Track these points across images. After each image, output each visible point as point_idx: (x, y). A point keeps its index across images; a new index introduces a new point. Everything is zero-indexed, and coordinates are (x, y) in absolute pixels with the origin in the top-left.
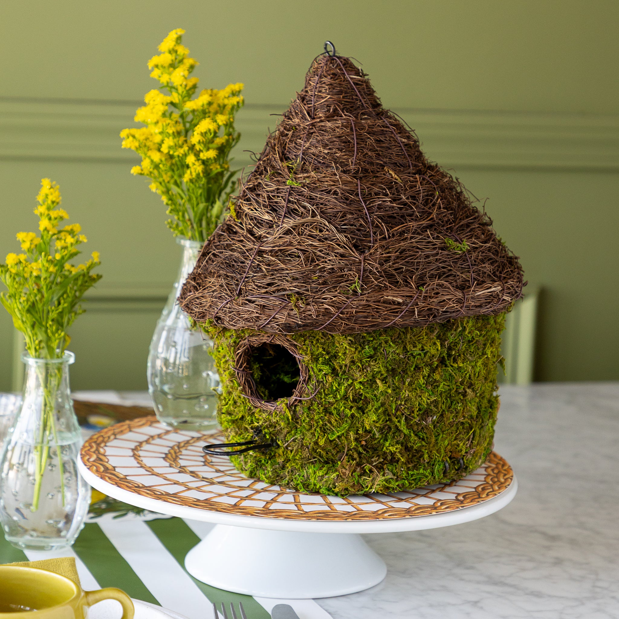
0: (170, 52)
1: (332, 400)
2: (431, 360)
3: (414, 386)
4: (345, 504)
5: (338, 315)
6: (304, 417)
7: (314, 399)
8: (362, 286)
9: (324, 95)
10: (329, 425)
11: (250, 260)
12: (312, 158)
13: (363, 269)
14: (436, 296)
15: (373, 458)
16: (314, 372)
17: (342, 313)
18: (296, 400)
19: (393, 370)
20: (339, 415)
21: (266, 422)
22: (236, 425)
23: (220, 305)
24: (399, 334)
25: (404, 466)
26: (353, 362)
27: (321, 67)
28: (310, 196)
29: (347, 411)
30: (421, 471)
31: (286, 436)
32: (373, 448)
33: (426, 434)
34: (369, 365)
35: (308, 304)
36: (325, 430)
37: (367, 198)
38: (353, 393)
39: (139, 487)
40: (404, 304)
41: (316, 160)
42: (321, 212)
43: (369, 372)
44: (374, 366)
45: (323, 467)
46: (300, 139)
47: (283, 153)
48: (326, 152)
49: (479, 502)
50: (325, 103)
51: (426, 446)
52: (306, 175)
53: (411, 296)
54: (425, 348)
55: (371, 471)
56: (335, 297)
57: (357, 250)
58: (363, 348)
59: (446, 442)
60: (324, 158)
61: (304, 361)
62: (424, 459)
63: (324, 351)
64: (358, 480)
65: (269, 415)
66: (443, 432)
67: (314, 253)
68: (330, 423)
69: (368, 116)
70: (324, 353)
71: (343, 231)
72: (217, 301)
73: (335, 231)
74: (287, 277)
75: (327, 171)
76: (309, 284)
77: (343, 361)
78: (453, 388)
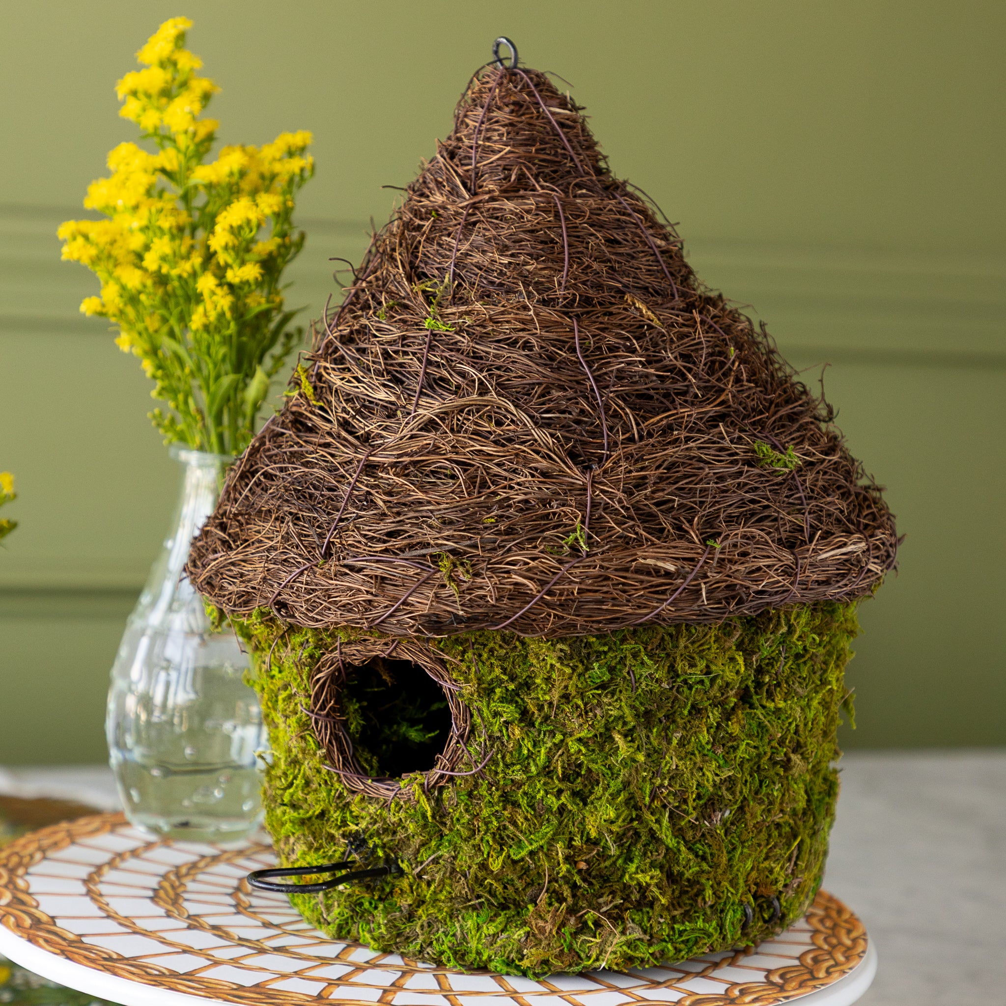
0: (162, 65)
1: (519, 776)
2: (723, 694)
3: (690, 748)
4: (547, 994)
5: (542, 598)
6: (459, 813)
7: (481, 774)
8: (590, 537)
9: (497, 146)
10: (511, 828)
11: (349, 483)
12: (476, 275)
13: (592, 502)
14: (744, 559)
15: (601, 896)
16: (483, 719)
17: (550, 593)
18: (442, 777)
19: (647, 713)
20: (532, 807)
21: (375, 822)
22: (309, 828)
23: (285, 578)
24: (663, 639)
25: (665, 913)
26: (566, 697)
27: (490, 89)
28: (474, 352)
29: (552, 800)
30: (700, 924)
31: (418, 851)
32: (602, 877)
33: (710, 846)
34: (599, 704)
35: (477, 575)
36: (502, 839)
37: (594, 355)
38: (563, 761)
39: (110, 959)
40: (678, 574)
41: (485, 278)
42: (499, 384)
43: (599, 718)
44: (610, 704)
45: (497, 915)
46: (449, 235)
47: (413, 266)
48: (505, 261)
49: (815, 987)
50: (500, 162)
51: (709, 872)
52: (463, 308)
53: (692, 560)
54: (713, 668)
55: (597, 924)
56: (533, 559)
57: (575, 464)
58: (587, 669)
59: (749, 865)
60: (501, 273)
61: (461, 696)
62: (704, 899)
63: (505, 674)
64: (571, 944)
65: (382, 807)
66: (743, 843)
67: (486, 468)
68: (515, 824)
69: (588, 190)
70: (505, 678)
71: (546, 424)
72: (279, 569)
73: (530, 423)
74: (430, 517)
75: (508, 300)
76: (479, 534)
77: (545, 694)
78: (765, 753)
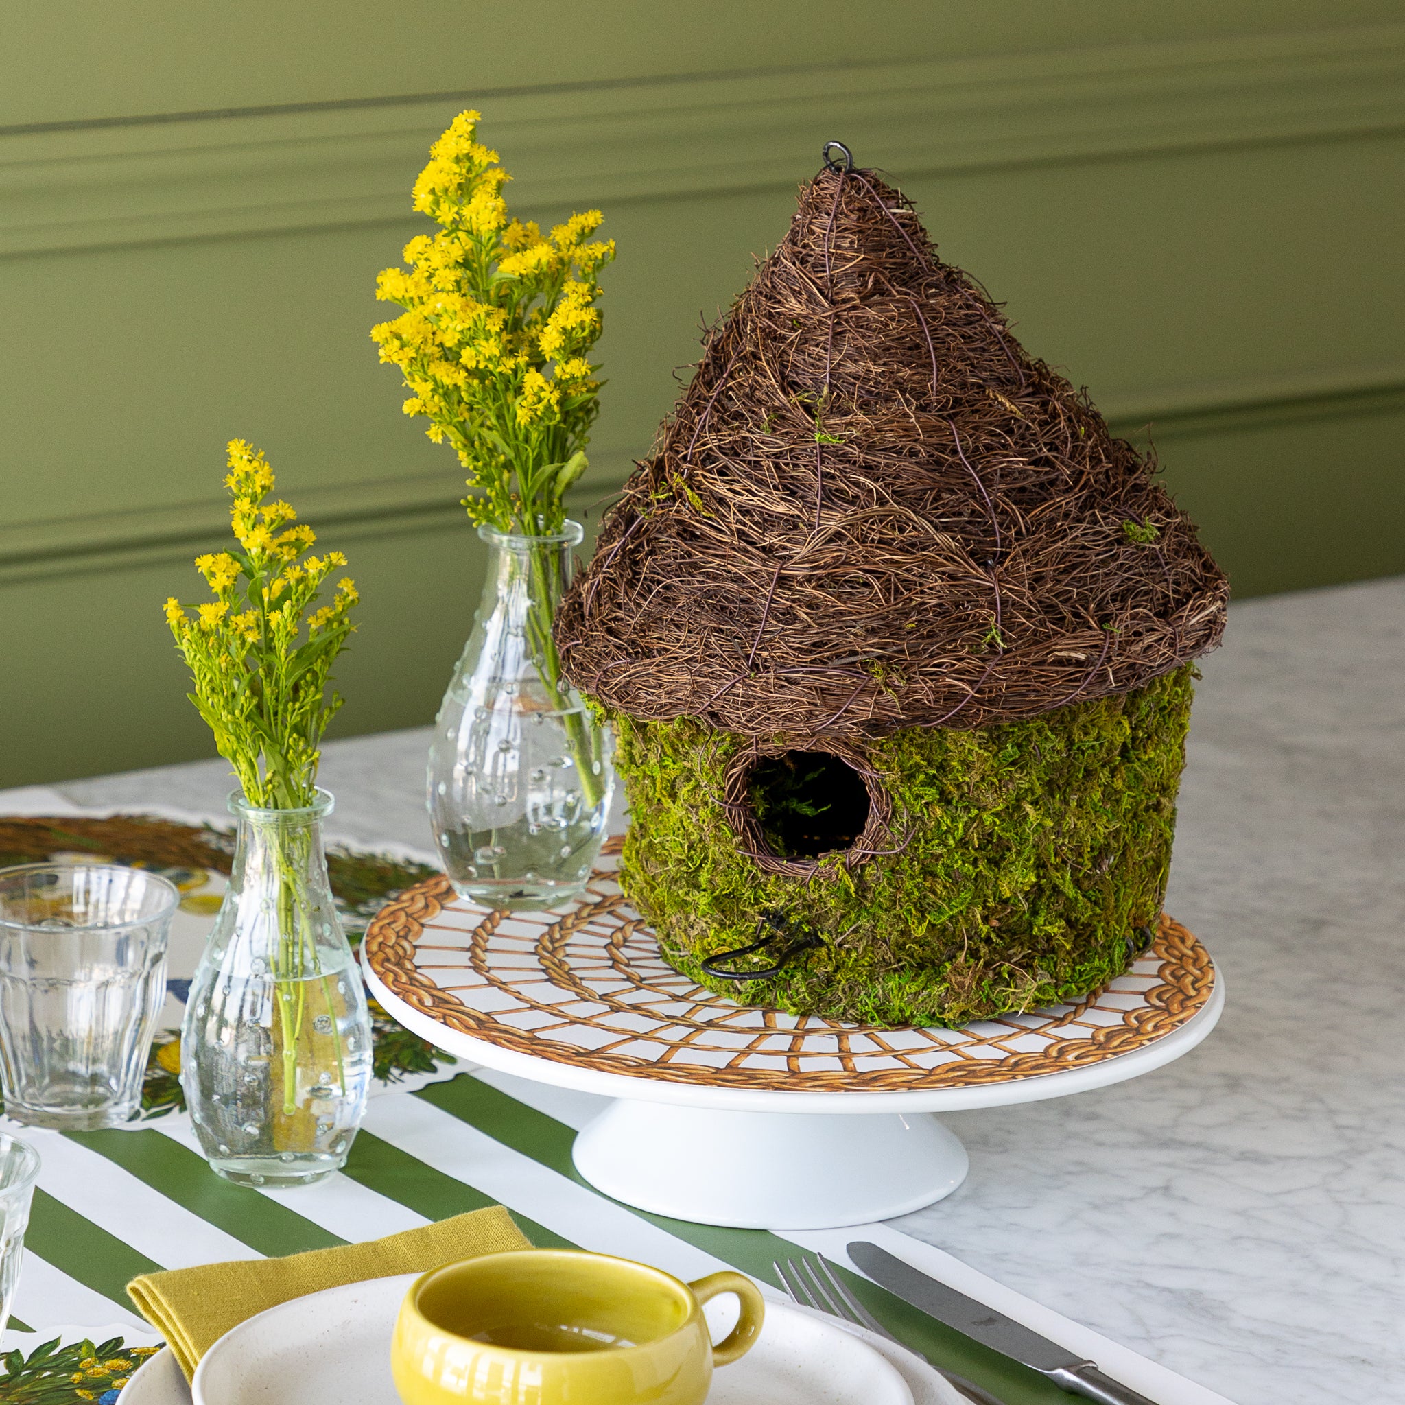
0: (457, 160)
1: (940, 850)
2: (1108, 754)
3: (1085, 807)
4: (976, 1044)
5: (973, 696)
6: (882, 889)
7: (904, 852)
8: (1003, 633)
9: (849, 254)
10: (932, 897)
11: (765, 596)
12: (854, 385)
13: (1001, 601)
14: (1138, 638)
15: (1011, 948)
16: (904, 802)
17: (980, 691)
18: (864, 856)
19: (1050, 782)
20: (950, 875)
21: (791, 899)
23: (717, 690)
25: (1068, 957)
26: (983, 777)
27: (831, 196)
28: (865, 462)
29: (969, 868)
30: (1097, 963)
31: (839, 922)
32: (1011, 931)
33: (1100, 891)
34: (1011, 779)
35: (910, 679)
36: (922, 906)
37: (975, 456)
38: (978, 833)
39: (578, 1054)
40: (1088, 662)
41: (862, 388)
42: (893, 492)
43: (1011, 791)
44: (1020, 779)
45: (918, 975)
46: (817, 346)
47: (784, 377)
48: (880, 370)
49: (1196, 1007)
50: (854, 270)
51: (1100, 915)
52: (846, 419)
53: (1096, 646)
54: (1104, 734)
55: (1011, 974)
56: (960, 660)
57: (979, 565)
58: (1000, 750)
59: (1130, 903)
60: (877, 383)
61: (884, 783)
62: (1096, 939)
63: (923, 760)
64: (988, 995)
65: (801, 886)
66: (1124, 883)
67: (896, 574)
68: (934, 892)
69: (936, 288)
70: (924, 763)
71: (946, 528)
72: (708, 682)
73: (932, 530)
74: (854, 627)
75: (888, 409)
76: (904, 639)
77: (964, 775)
78: (1142, 800)
